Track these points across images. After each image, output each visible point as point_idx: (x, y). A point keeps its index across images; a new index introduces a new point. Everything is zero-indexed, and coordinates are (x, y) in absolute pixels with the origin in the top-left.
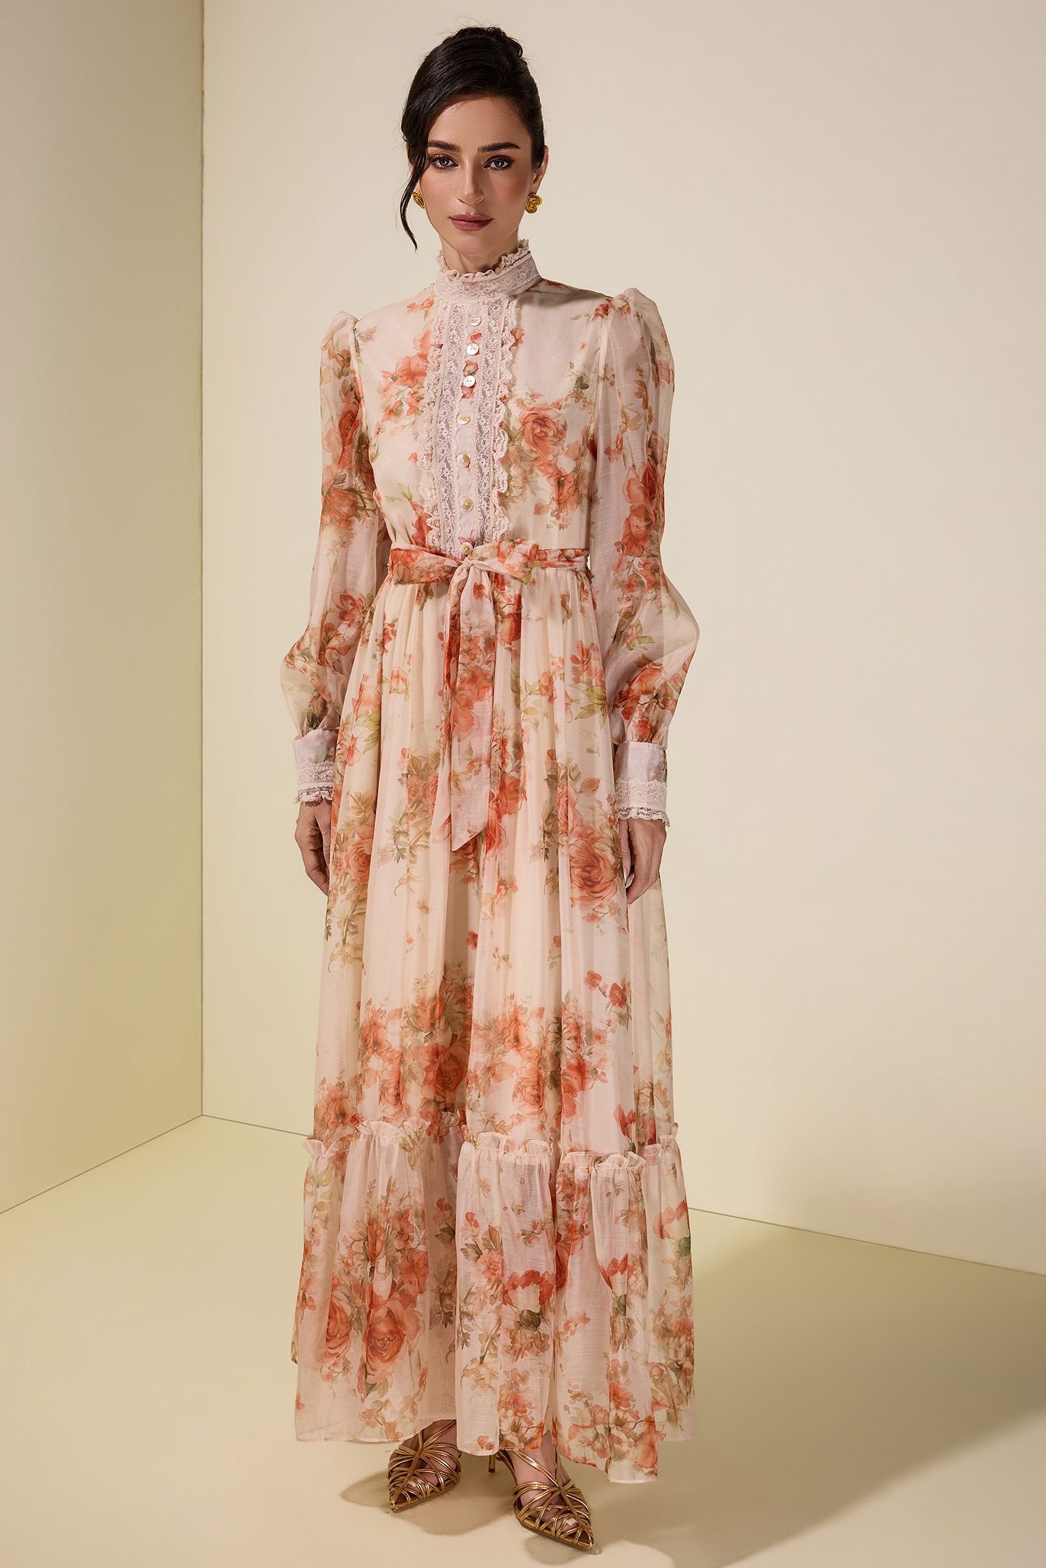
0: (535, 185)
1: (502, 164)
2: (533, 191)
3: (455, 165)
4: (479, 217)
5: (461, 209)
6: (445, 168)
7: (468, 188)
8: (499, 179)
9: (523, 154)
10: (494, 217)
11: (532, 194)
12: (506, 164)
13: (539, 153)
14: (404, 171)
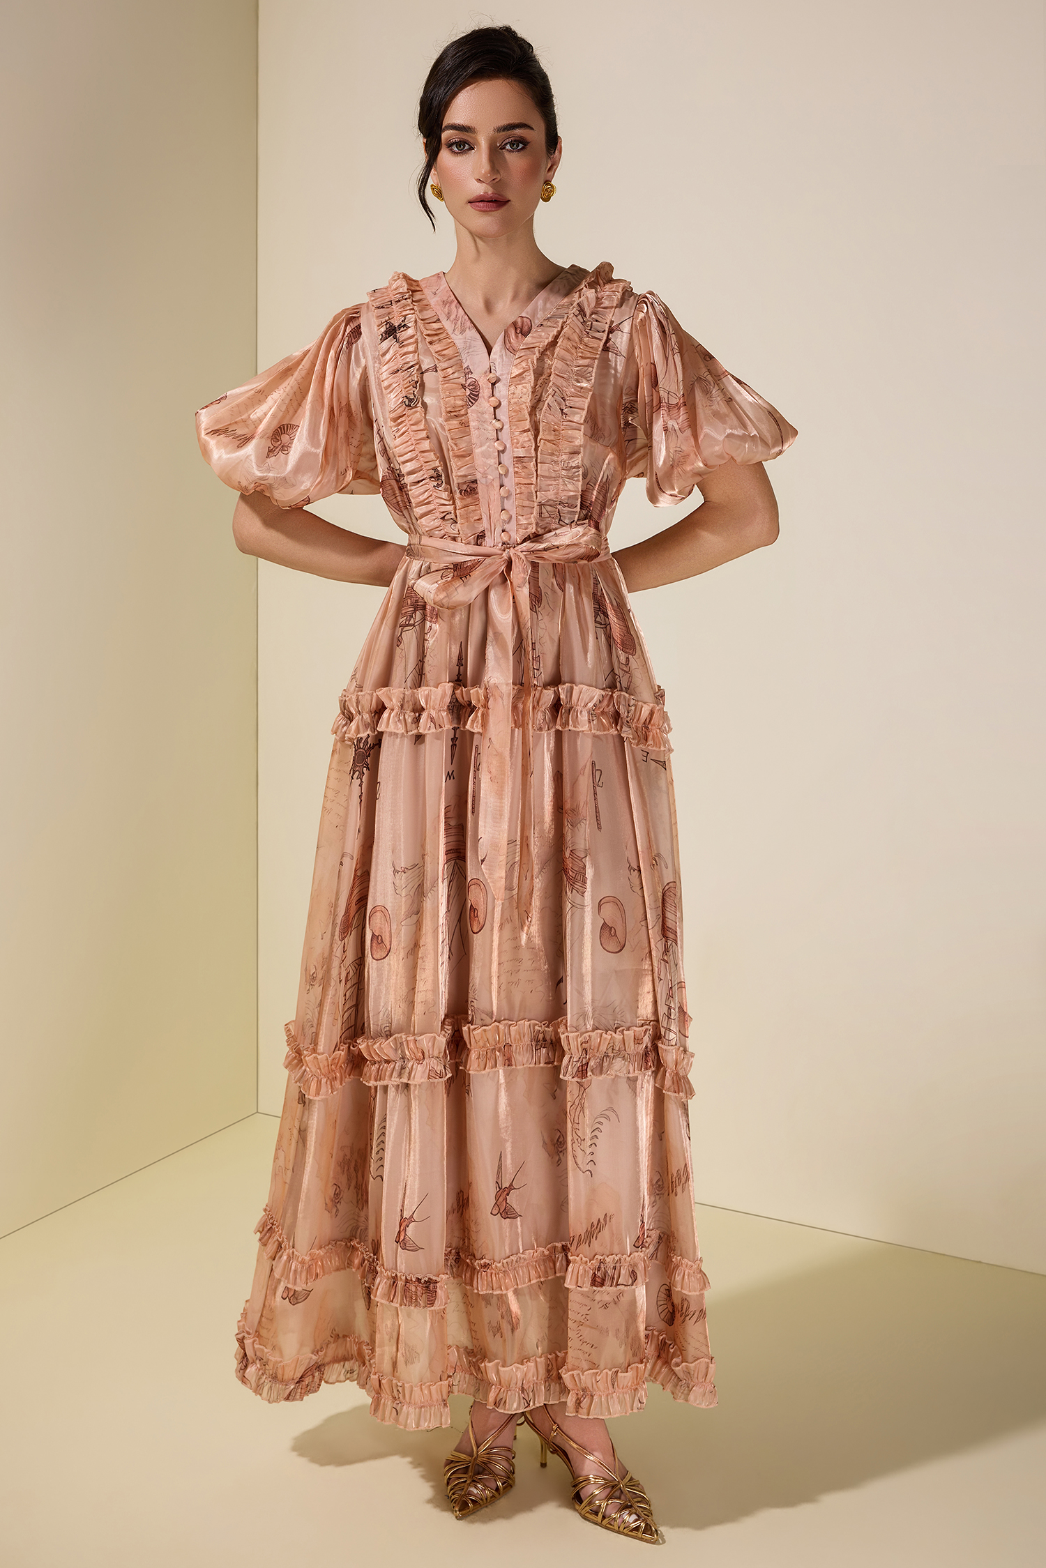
2: (548, 179)
3: (471, 148)
6: (462, 152)
8: (515, 160)
9: (537, 135)
11: (547, 182)
12: (521, 146)
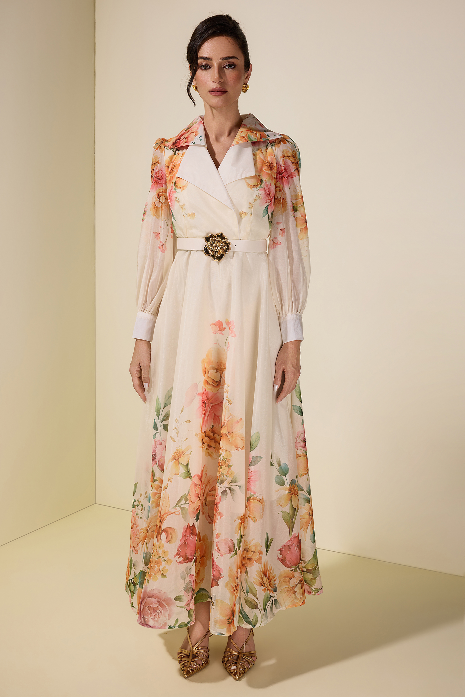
0: (246, 80)
1: (231, 67)
4: (221, 89)
5: (214, 86)
7: (216, 75)
10: (228, 90)
13: (248, 65)
14: (188, 74)
